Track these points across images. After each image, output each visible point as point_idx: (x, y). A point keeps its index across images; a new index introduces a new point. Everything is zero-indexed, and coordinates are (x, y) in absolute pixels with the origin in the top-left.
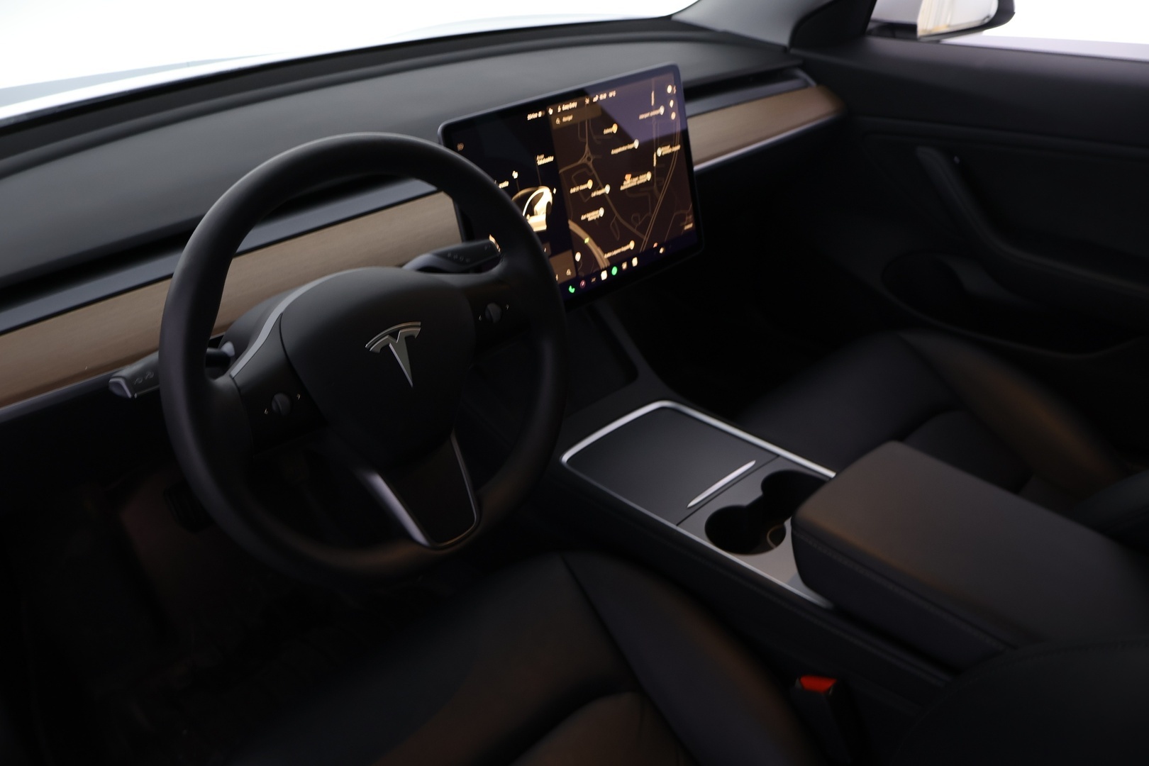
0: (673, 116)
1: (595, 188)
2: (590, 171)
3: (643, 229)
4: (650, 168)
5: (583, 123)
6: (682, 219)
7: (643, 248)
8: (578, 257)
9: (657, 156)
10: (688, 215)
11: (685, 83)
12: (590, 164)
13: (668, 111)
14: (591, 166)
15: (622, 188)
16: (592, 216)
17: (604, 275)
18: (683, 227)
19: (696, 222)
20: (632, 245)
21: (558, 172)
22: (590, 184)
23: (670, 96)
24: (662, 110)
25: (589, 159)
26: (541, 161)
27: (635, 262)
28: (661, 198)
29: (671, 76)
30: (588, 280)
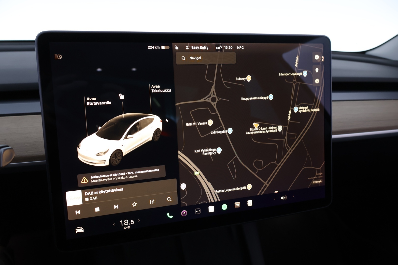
0: (317, 81)
1: (213, 128)
2: (214, 110)
3: (265, 175)
4: (283, 122)
5: (212, 66)
6: (312, 173)
7: (261, 192)
8: (183, 186)
9: (293, 111)
10: (319, 172)
11: (334, 78)
12: (214, 105)
13: (311, 76)
14: (215, 107)
15: (247, 133)
16: (207, 152)
17: (211, 209)
18: (312, 180)
19: (326, 179)
20: (249, 187)
21: (175, 104)
22: (210, 123)
23: (317, 63)
24: (305, 73)
25: (213, 100)
26: (156, 89)
27: (250, 203)
28: (290, 151)
29: (320, 47)
30: (190, 209)
